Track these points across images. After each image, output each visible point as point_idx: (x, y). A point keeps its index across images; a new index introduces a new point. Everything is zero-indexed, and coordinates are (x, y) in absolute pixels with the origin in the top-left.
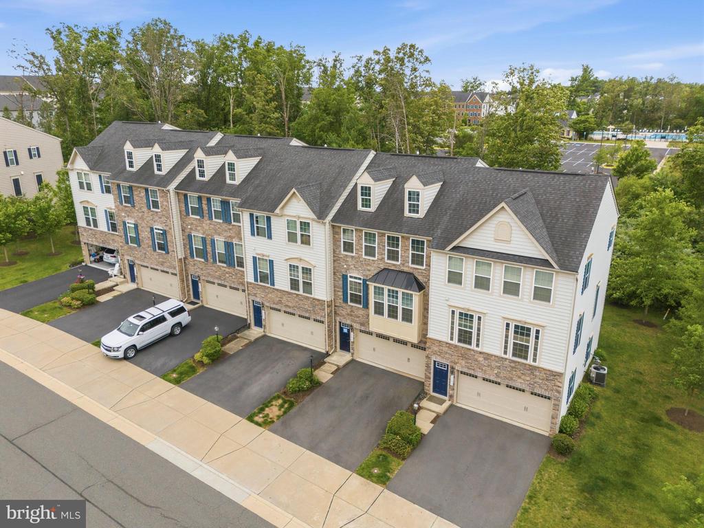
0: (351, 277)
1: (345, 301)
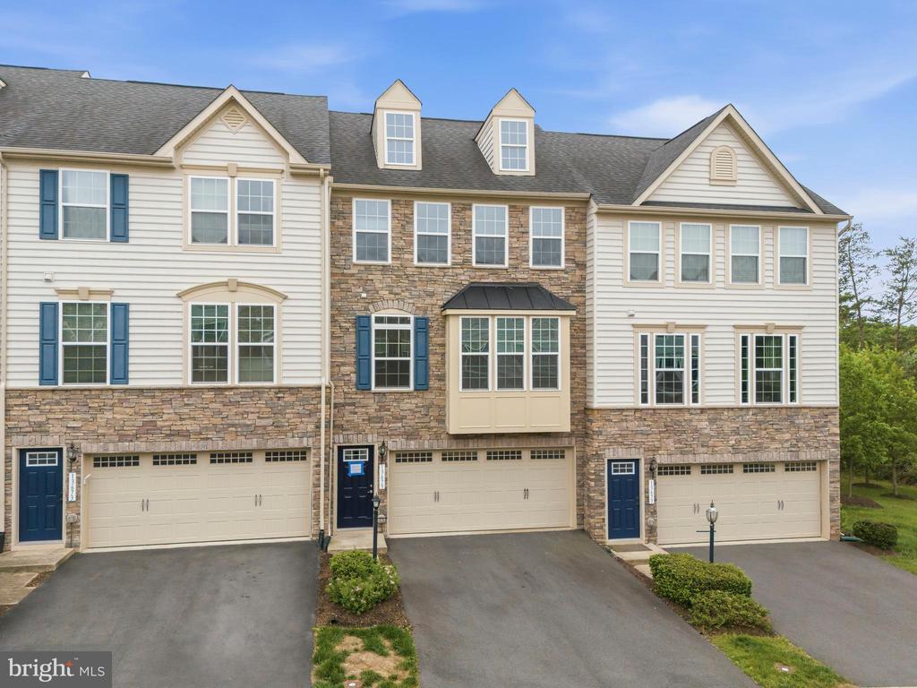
0: (379, 320)
1: (363, 386)
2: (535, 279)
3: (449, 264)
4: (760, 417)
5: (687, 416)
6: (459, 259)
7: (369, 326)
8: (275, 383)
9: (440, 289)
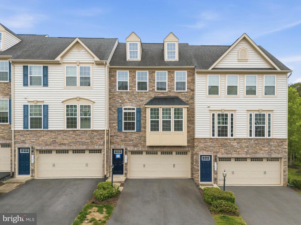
0: (125, 109)
1: (120, 130)
2: (176, 95)
3: (148, 91)
4: (256, 142)
5: (229, 141)
6: (151, 89)
7: (122, 111)
8: (91, 129)
9: (145, 99)
